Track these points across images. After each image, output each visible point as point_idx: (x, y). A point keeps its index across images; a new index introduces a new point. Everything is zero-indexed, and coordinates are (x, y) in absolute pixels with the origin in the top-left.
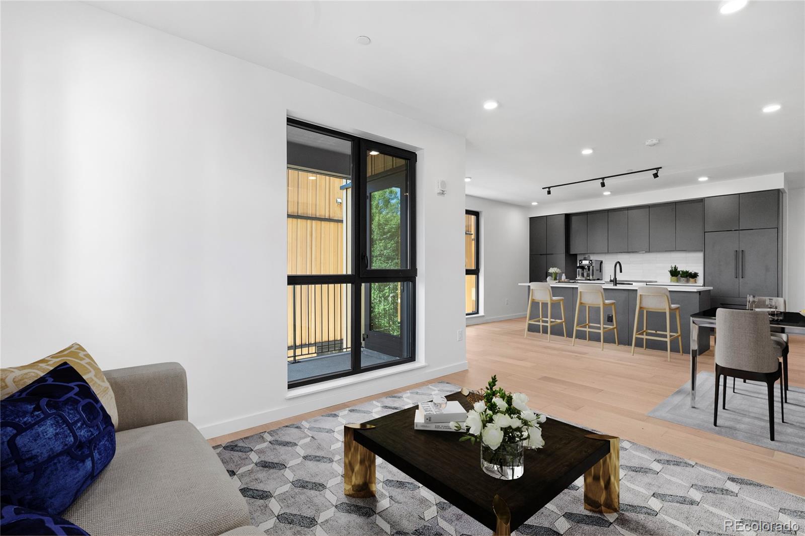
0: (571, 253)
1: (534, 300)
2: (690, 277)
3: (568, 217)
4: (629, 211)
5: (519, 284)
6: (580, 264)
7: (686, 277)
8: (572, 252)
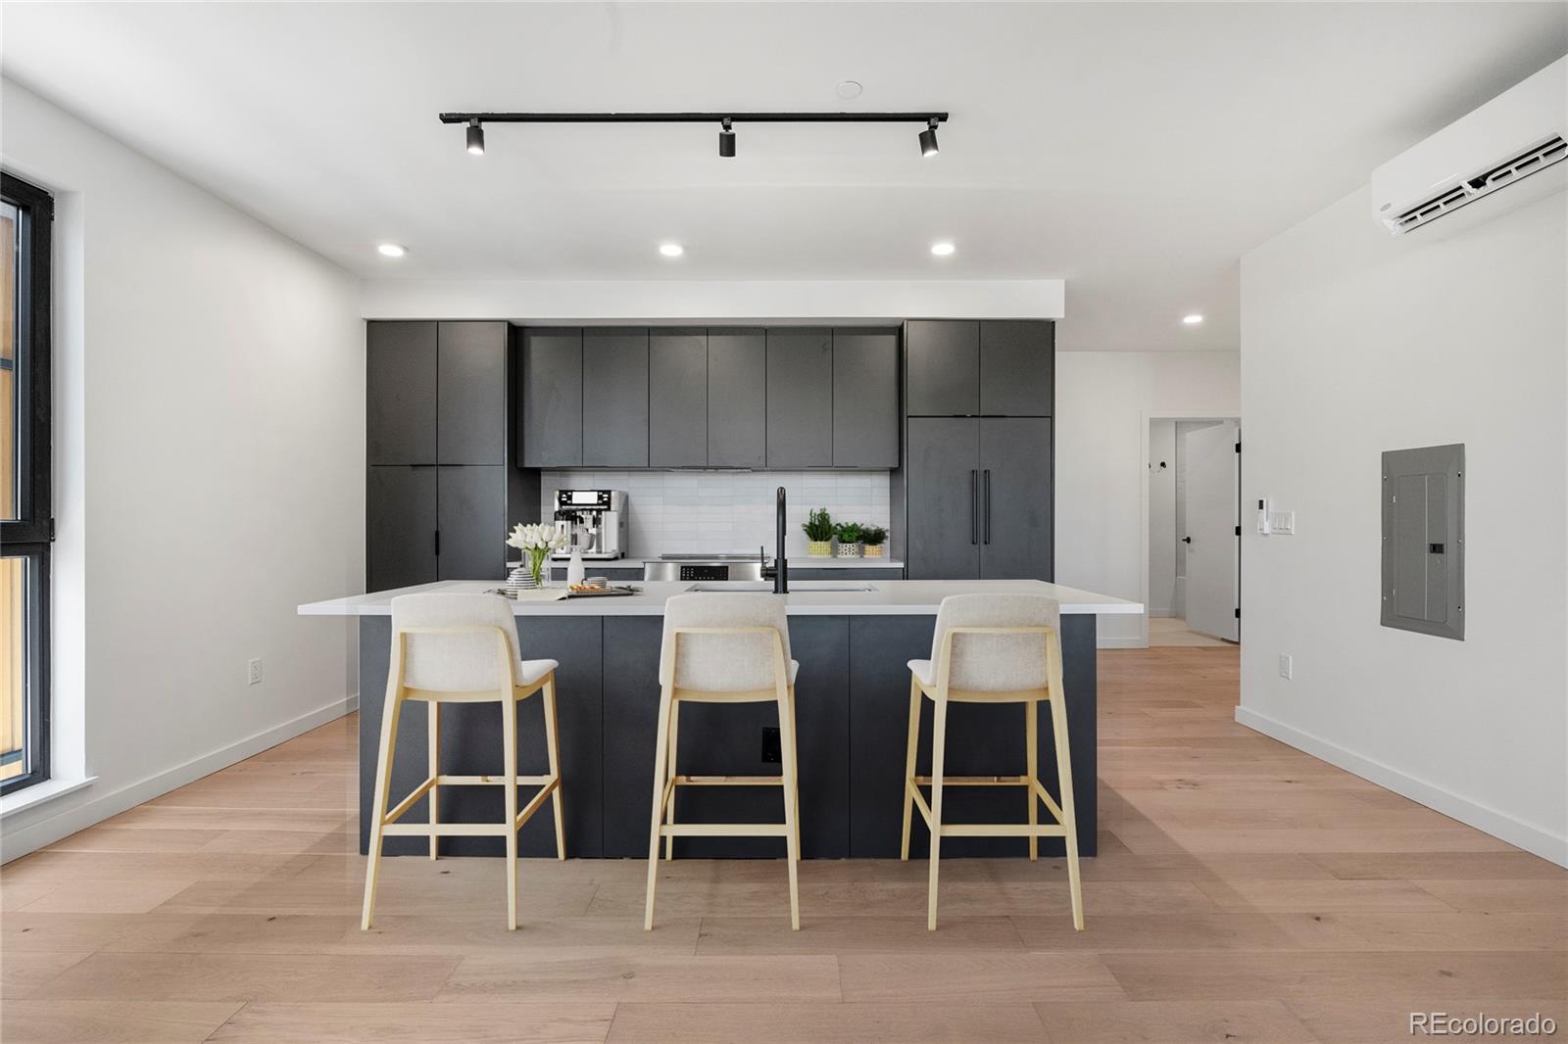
0: (527, 465)
1: (407, 691)
2: (864, 543)
3: (517, 335)
4: (710, 337)
5: (304, 610)
6: (562, 503)
7: (858, 539)
8: (530, 462)
